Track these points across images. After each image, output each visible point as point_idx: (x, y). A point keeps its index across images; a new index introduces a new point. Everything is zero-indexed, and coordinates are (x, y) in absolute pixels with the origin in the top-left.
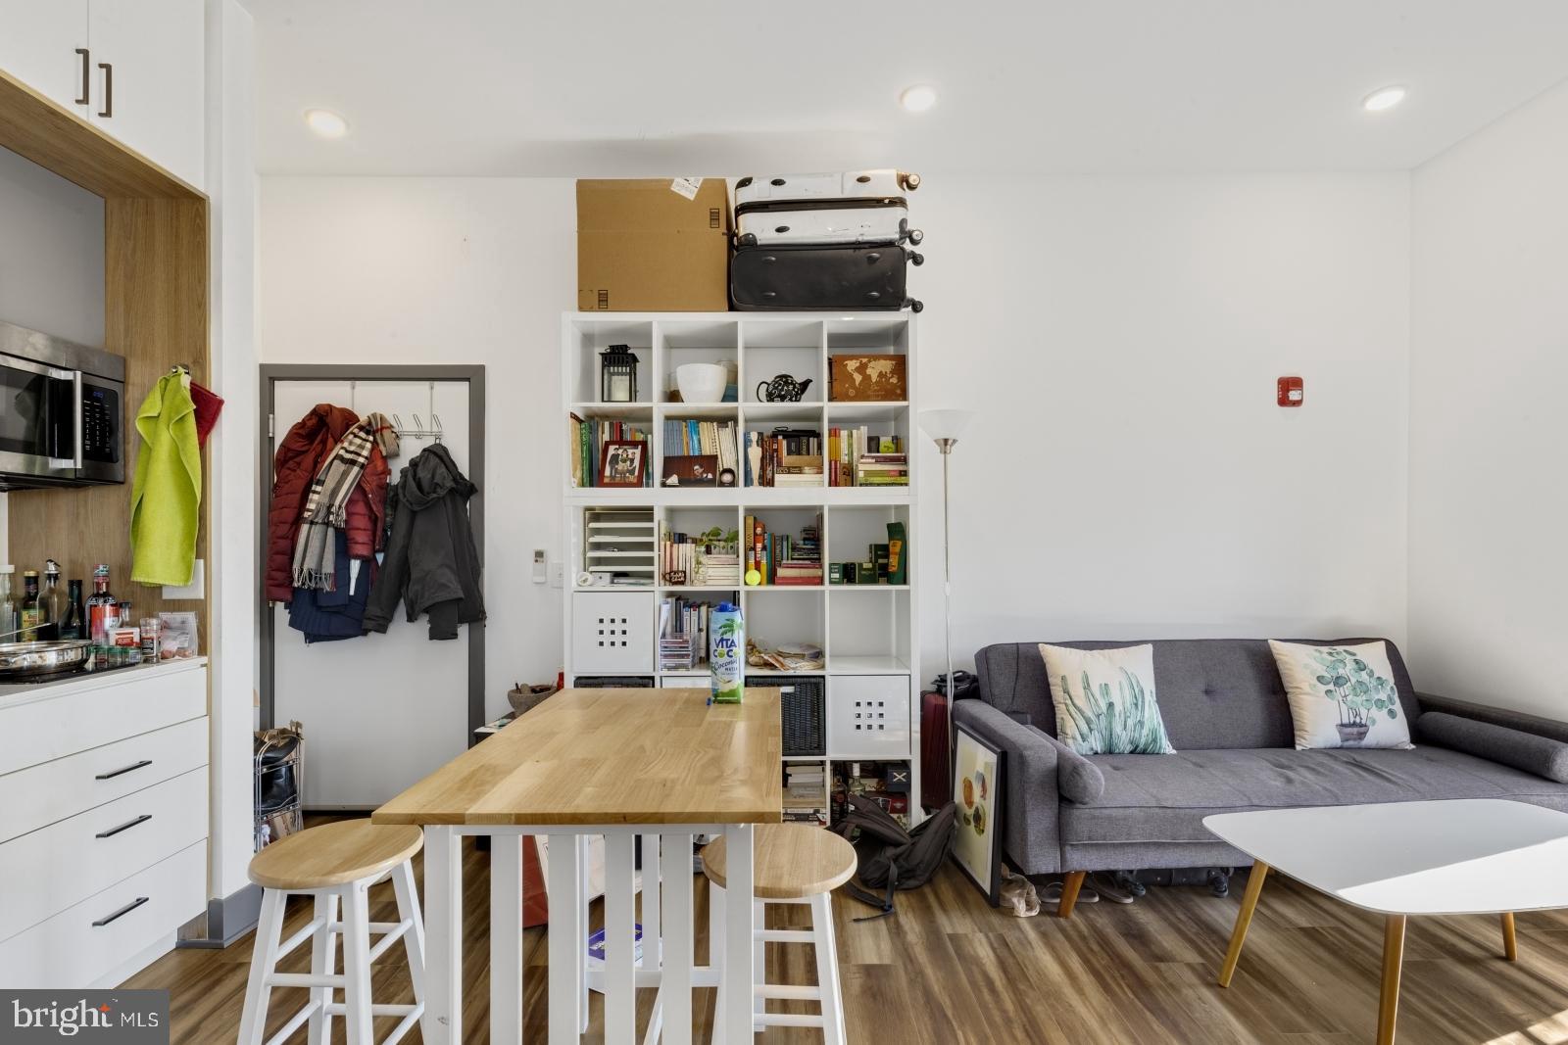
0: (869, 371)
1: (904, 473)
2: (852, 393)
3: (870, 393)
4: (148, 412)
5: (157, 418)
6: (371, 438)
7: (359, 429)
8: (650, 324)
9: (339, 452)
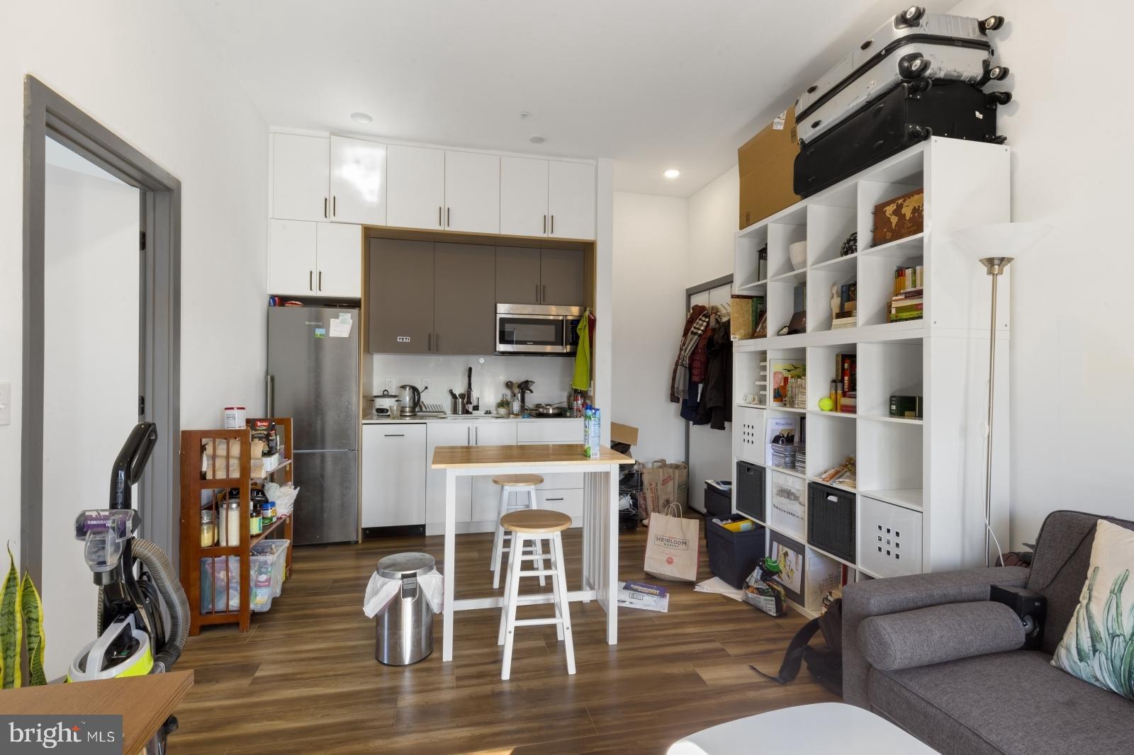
0: (903, 211)
1: (919, 307)
2: (889, 235)
3: (904, 231)
4: (579, 327)
5: (581, 329)
6: (707, 320)
7: (703, 316)
8: (766, 226)
9: (692, 329)
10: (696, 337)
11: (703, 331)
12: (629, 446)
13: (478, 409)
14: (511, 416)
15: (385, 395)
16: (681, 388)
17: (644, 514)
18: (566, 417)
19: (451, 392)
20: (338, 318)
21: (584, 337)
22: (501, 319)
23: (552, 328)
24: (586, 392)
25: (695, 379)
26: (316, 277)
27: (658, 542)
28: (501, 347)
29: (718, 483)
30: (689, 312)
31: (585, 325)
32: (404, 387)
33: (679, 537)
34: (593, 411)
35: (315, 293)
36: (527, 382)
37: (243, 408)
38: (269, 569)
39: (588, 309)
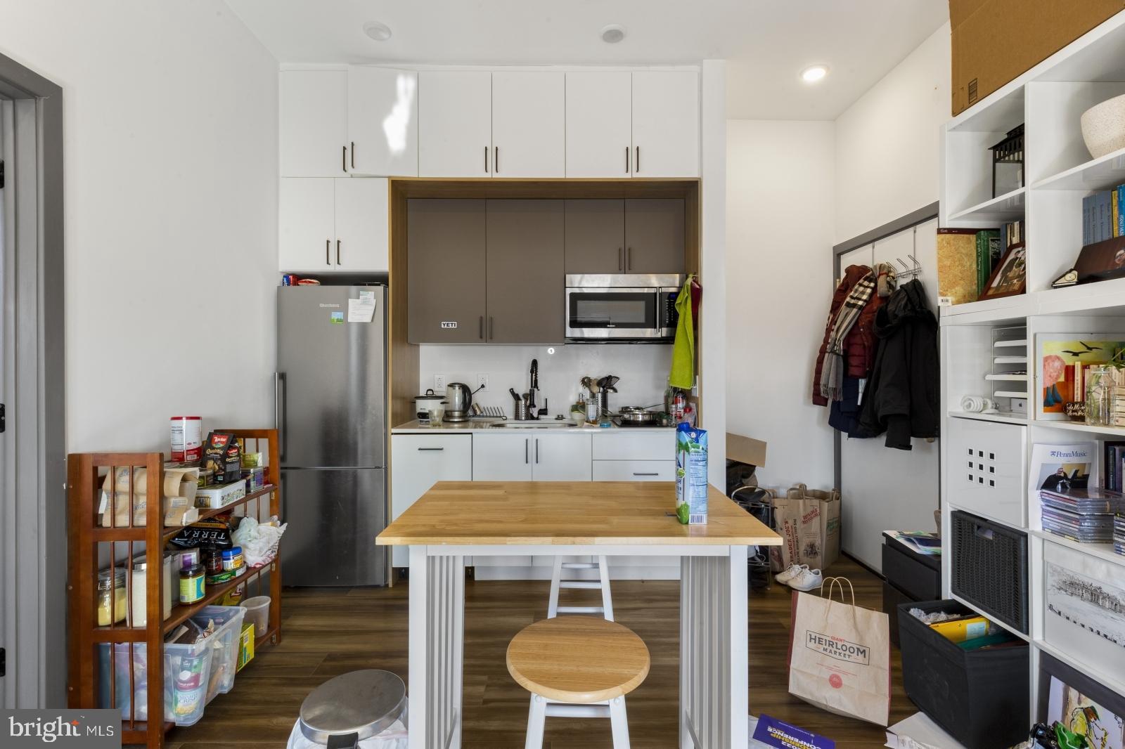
4: (678, 301)
5: (680, 303)
6: (872, 285)
7: (865, 280)
8: (1022, 89)
9: (848, 299)
10: (855, 310)
11: (865, 301)
12: (754, 467)
13: (546, 414)
14: (586, 424)
15: (431, 396)
16: (831, 385)
17: (777, 564)
18: (661, 426)
19: (512, 391)
20: (358, 298)
21: (685, 314)
22: (572, 295)
23: (642, 304)
24: (690, 391)
25: (854, 371)
26: (334, 248)
27: (812, 645)
28: (572, 332)
29: (909, 540)
30: (839, 277)
31: (687, 297)
32: (452, 385)
33: (850, 638)
34: (694, 435)
35: (333, 268)
36: (609, 378)
37: (198, 418)
38: (195, 663)
39: (691, 276)
